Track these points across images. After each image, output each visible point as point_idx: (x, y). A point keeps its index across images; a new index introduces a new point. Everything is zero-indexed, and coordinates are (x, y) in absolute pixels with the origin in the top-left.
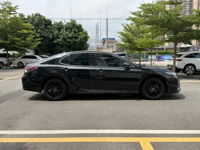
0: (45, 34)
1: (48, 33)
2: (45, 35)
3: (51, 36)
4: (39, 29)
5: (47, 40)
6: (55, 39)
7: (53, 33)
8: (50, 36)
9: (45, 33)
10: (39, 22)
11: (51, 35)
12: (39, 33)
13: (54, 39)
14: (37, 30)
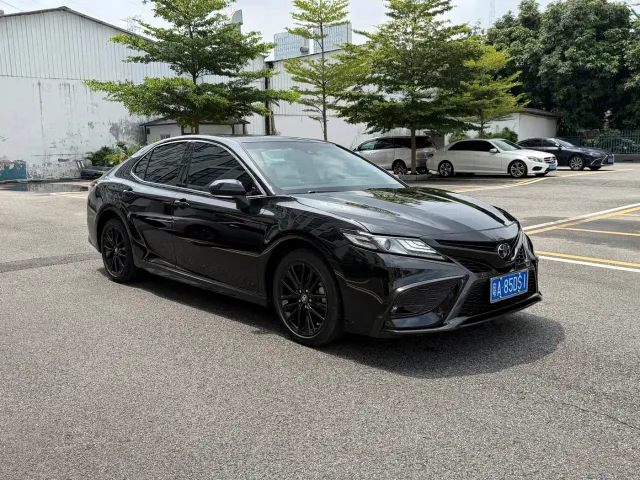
0: (588, 62)
1: (606, 54)
2: (588, 65)
3: (612, 67)
4: (572, 44)
5: (596, 83)
6: (629, 76)
7: (622, 53)
8: (608, 67)
9: (592, 57)
10: (576, 22)
11: (616, 63)
12: (571, 59)
13: (624, 73)
14: (565, 48)
